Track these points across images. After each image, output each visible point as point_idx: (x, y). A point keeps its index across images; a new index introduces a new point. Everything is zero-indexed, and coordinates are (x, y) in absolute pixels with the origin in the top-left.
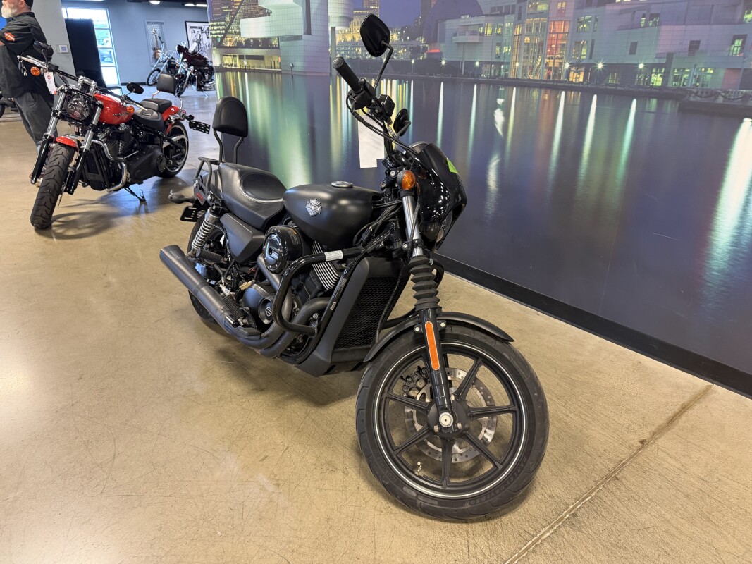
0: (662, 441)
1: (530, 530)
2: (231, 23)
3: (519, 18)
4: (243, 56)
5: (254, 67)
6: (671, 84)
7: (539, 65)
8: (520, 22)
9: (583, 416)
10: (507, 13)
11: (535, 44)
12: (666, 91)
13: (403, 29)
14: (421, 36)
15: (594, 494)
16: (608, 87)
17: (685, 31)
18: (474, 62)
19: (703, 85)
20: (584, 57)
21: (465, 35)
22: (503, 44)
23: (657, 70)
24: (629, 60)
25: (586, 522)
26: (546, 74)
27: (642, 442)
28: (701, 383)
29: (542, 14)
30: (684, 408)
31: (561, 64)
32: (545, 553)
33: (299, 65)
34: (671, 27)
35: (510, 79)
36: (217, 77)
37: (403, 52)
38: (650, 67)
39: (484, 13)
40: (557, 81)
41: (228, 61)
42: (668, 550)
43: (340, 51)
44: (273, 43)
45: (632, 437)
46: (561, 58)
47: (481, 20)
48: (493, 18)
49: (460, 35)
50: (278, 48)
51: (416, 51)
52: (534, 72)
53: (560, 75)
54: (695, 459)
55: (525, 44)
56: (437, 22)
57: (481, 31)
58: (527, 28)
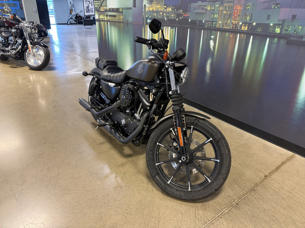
0: (274, 176)
1: (220, 209)
2: (103, 2)
3: (222, 3)
4: (108, 15)
5: (112, 20)
6: (284, 32)
7: (229, 23)
8: (222, 5)
9: (242, 165)
10: (217, 1)
11: (228, 14)
12: (281, 35)
13: (173, 6)
14: (181, 9)
15: (245, 196)
16: (257, 33)
17: (291, 11)
18: (202, 21)
19: (297, 33)
20: (248, 20)
21: (199, 9)
22: (214, 14)
23: (278, 26)
24: (267, 22)
25: (242, 207)
26: (232, 26)
27: (265, 176)
28: (290, 153)
29: (231, 2)
30: (283, 163)
31: (238, 23)
32: (225, 218)
33: (130, 19)
34: (285, 9)
35: (217, 28)
36: (97, 23)
37: (173, 15)
38: (275, 25)
41: (102, 17)
42: (274, 219)
43: (147, 14)
44: (120, 10)
45: (262, 174)
46: (239, 20)
47: (206, 3)
48: (211, 3)
49: (197, 9)
50: (122, 12)
51: (178, 15)
53: (238, 27)
54: (286, 184)
55: (224, 14)
56: (188, 4)
57: (206, 8)
58: (225, 7)
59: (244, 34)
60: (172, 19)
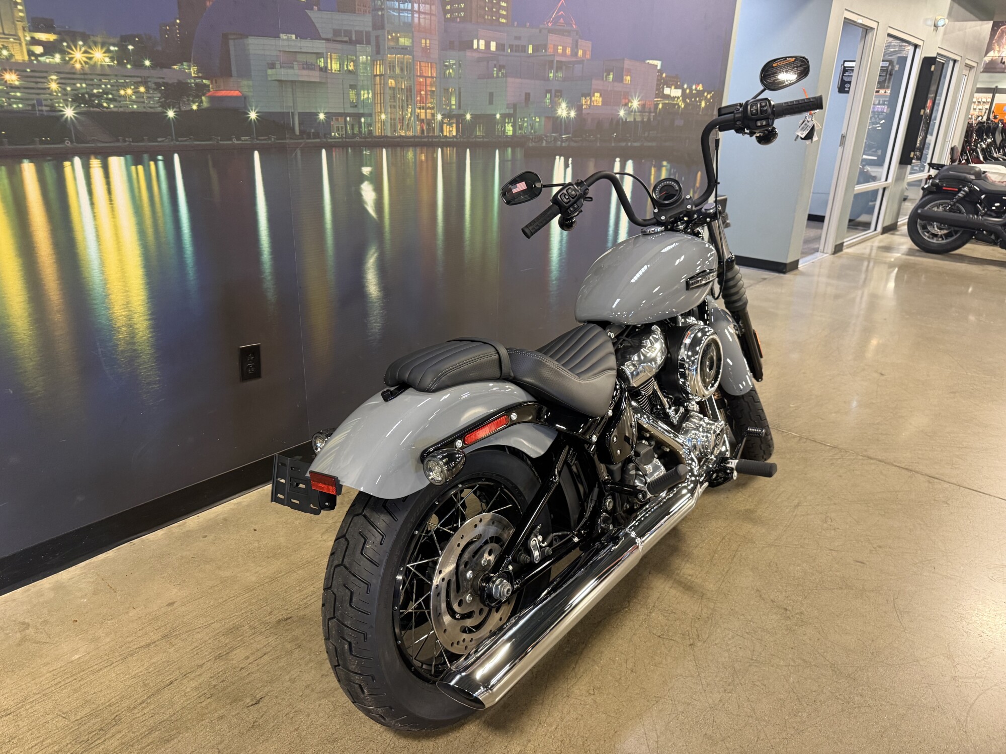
3: (378, 52)
6: (519, 132)
7: (410, 117)
8: (379, 56)
10: (360, 44)
11: (402, 89)
12: (515, 139)
14: (188, 61)
17: (521, 83)
18: (317, 114)
20: (454, 107)
21: (292, 68)
22: (359, 87)
26: (419, 128)
29: (404, 50)
31: (433, 115)
34: (513, 80)
35: (376, 137)
38: (503, 117)
39: (323, 36)
40: (432, 136)
46: (432, 108)
47: (319, 46)
48: (339, 46)
49: (281, 67)
52: (405, 127)
53: (434, 129)
55: (390, 88)
56: (225, 37)
57: (322, 65)
58: (390, 66)
59: (451, 148)
60: (133, 113)
